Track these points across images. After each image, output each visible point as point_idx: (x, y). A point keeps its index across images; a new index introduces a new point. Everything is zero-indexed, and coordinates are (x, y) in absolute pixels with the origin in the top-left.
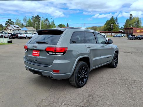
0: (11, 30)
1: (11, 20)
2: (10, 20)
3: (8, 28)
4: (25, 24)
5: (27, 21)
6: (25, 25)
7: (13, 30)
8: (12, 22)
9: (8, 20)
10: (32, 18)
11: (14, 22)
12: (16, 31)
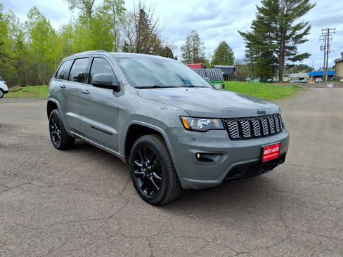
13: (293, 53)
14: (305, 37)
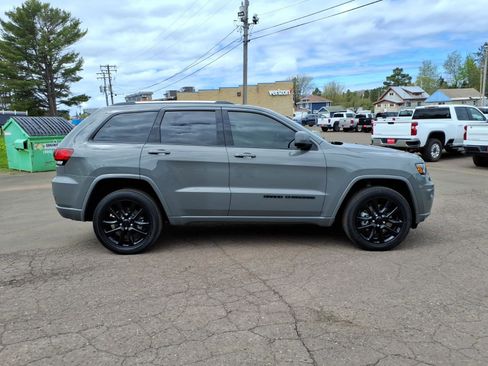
0: (392, 103)
1: (402, 70)
2: (398, 71)
3: (386, 98)
4: (449, 79)
5: (460, 69)
6: (450, 84)
7: (400, 104)
8: (404, 76)
9: (392, 73)
10: (479, 54)
11: (410, 78)
12: (409, 105)
13: (64, 93)
14: (78, 74)
